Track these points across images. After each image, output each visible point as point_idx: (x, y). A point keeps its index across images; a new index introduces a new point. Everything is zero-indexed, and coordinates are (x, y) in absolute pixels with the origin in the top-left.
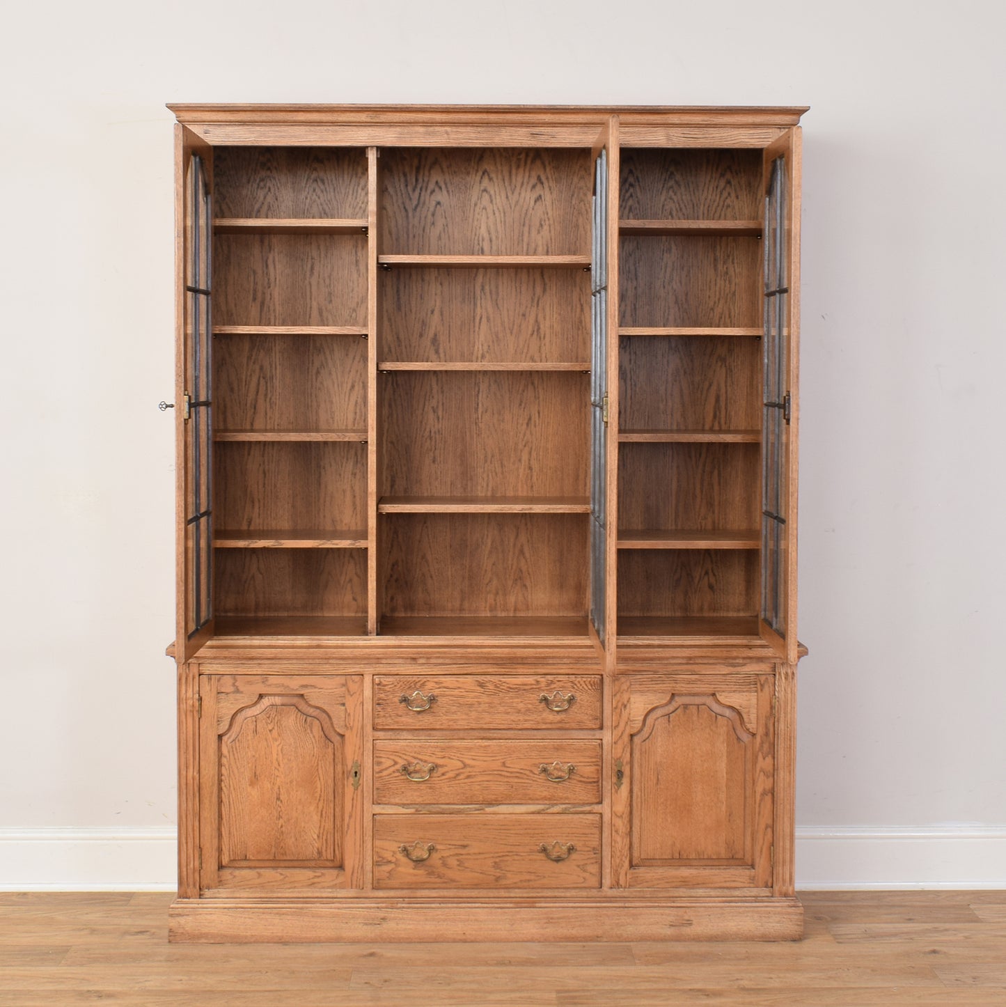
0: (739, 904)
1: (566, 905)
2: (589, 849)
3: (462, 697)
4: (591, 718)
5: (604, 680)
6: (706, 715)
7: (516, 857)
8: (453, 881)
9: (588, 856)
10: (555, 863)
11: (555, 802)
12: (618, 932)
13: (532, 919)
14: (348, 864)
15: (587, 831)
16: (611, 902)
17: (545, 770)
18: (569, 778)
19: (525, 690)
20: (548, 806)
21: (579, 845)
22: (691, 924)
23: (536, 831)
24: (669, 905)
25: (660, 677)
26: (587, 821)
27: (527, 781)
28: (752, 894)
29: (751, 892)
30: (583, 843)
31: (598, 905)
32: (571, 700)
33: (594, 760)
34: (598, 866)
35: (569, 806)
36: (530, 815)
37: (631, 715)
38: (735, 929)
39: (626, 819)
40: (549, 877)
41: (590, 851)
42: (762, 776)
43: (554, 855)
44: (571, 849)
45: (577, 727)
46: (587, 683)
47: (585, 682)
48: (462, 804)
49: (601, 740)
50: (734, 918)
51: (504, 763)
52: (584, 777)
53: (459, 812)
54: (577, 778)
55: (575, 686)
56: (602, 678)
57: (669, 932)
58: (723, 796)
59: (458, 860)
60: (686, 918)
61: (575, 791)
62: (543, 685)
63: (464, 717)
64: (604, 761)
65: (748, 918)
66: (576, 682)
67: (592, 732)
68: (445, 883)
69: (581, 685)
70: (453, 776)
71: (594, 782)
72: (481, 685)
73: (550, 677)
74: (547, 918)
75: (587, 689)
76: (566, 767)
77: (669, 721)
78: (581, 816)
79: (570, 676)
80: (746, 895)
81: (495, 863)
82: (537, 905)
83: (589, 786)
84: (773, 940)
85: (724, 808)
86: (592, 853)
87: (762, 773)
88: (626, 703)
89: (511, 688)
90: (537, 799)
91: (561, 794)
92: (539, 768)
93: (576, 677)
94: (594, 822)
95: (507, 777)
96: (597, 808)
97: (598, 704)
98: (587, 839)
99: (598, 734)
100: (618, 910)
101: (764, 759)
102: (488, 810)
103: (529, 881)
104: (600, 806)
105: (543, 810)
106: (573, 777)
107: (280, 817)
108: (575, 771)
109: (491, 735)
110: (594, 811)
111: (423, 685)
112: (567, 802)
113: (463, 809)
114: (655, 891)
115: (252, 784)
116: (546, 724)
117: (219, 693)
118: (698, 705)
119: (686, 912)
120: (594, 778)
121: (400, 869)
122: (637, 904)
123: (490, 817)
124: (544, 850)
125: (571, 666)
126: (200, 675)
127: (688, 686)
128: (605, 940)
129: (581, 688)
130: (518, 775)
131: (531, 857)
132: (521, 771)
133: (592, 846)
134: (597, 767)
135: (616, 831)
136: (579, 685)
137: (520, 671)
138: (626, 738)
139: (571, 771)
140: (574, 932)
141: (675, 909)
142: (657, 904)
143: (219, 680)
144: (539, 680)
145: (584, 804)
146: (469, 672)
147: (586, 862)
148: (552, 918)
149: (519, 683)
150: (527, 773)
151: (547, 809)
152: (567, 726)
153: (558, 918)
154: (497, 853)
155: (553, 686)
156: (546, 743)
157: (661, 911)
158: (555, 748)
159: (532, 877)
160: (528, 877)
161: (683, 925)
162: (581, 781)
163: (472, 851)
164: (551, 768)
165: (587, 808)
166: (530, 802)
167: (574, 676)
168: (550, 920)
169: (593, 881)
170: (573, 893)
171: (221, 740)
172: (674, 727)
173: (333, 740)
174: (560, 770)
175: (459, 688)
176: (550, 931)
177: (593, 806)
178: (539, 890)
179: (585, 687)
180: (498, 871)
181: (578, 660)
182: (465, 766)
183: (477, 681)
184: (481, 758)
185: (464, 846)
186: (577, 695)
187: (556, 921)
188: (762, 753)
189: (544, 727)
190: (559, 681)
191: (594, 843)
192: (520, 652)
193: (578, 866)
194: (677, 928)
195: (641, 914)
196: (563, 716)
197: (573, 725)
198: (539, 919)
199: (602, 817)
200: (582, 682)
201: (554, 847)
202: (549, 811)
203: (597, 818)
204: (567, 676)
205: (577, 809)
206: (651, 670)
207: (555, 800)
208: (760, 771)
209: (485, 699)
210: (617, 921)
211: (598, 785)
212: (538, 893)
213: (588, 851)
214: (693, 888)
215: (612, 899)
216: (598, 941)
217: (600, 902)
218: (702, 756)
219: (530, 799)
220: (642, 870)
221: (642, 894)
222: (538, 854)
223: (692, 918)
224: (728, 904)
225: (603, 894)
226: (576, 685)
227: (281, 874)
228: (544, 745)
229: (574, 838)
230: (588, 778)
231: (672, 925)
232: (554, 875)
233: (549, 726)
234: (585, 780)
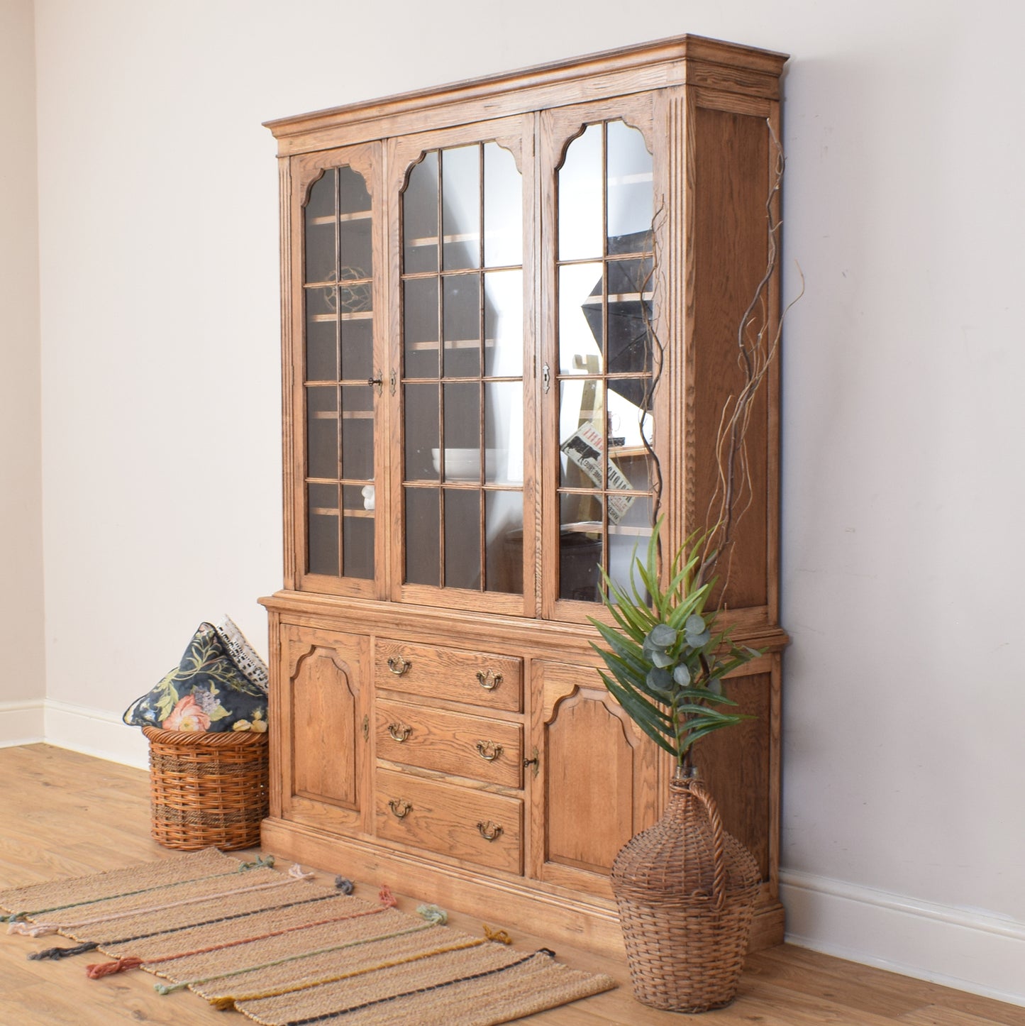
2: (511, 833)
3: (427, 665)
4: (512, 700)
5: (525, 664)
6: (601, 712)
7: (464, 830)
8: (422, 841)
9: (512, 841)
10: (488, 842)
11: (490, 781)
14: (363, 811)
15: (509, 815)
17: (480, 747)
18: (497, 758)
19: (468, 664)
20: (486, 784)
21: (505, 827)
22: (582, 931)
23: (477, 807)
24: (568, 906)
25: (566, 666)
26: (510, 805)
27: (470, 756)
30: (508, 826)
32: (498, 680)
33: (517, 744)
34: (520, 853)
35: (501, 787)
36: (471, 790)
37: (545, 703)
39: (541, 810)
40: (485, 854)
41: (513, 836)
42: (646, 788)
43: (487, 832)
44: (498, 831)
45: (504, 708)
46: (510, 663)
47: (508, 662)
48: (429, 769)
49: (523, 724)
51: (454, 734)
52: (508, 760)
53: (428, 777)
54: (502, 759)
55: (501, 666)
56: (523, 661)
57: (566, 934)
58: (614, 802)
59: (426, 822)
60: (578, 924)
61: (502, 773)
62: (480, 661)
63: (429, 685)
64: (525, 746)
66: (503, 662)
67: (516, 715)
68: (418, 842)
69: (506, 665)
70: (422, 740)
71: (516, 766)
72: (439, 655)
73: (485, 655)
74: (479, 895)
75: (510, 670)
76: (495, 746)
77: (573, 714)
78: (508, 799)
79: (500, 656)
81: (450, 831)
82: (474, 880)
83: (512, 770)
85: (615, 815)
86: (516, 839)
87: (645, 784)
88: (540, 689)
89: (459, 662)
90: (477, 775)
91: (493, 774)
92: (477, 744)
93: (503, 657)
94: (518, 808)
95: (457, 749)
96: (521, 793)
97: (518, 687)
98: (510, 823)
99: (520, 718)
100: (530, 901)
101: (647, 768)
102: (449, 779)
103: (473, 855)
104: (523, 792)
105: (483, 787)
107: (324, 758)
108: (502, 753)
109: (448, 706)
110: (519, 797)
111: (403, 650)
112: (498, 782)
113: (432, 774)
115: (309, 724)
116: (482, 701)
117: (290, 640)
118: (595, 701)
119: (578, 918)
120: (515, 762)
121: (391, 822)
123: (446, 786)
124: (481, 826)
125: (501, 645)
126: (280, 623)
127: (586, 679)
128: (519, 928)
129: (506, 668)
130: (464, 748)
131: (472, 831)
132: (466, 745)
133: (515, 831)
134: (517, 752)
135: (534, 821)
136: (504, 665)
137: (468, 646)
138: (541, 727)
139: (499, 751)
141: (570, 912)
143: (290, 629)
144: (477, 656)
145: (509, 788)
146: (434, 642)
147: (510, 846)
148: (483, 896)
149: (464, 657)
150: (469, 746)
151: (487, 787)
152: (497, 705)
154: (451, 822)
155: (486, 664)
156: (483, 720)
158: (488, 726)
159: (474, 852)
160: (471, 851)
161: (576, 930)
162: (506, 763)
163: (435, 816)
164: (485, 746)
165: (511, 792)
166: (472, 777)
168: (481, 898)
169: (516, 868)
170: (504, 875)
171: (294, 682)
172: (577, 720)
173: (354, 693)
174: (490, 748)
175: (425, 656)
176: (481, 908)
177: (517, 791)
178: (480, 866)
179: (509, 668)
180: (451, 839)
181: (504, 639)
182: (430, 733)
183: (437, 651)
184: (439, 727)
185: (430, 810)
186: (502, 675)
187: (485, 899)
188: (646, 761)
189: (480, 703)
190: (491, 659)
192: (460, 626)
193: (505, 849)
194: (571, 932)
196: (493, 695)
197: (501, 706)
198: (474, 894)
199: (524, 804)
200: (506, 663)
201: (487, 825)
202: (487, 789)
203: (517, 802)
204: (496, 655)
205: (506, 791)
206: (557, 657)
207: (490, 779)
208: (644, 781)
209: (442, 670)
210: (527, 912)
211: (520, 770)
212: (479, 868)
214: (592, 895)
218: (598, 756)
219: (472, 774)
220: (554, 865)
222: (476, 829)
223: (583, 925)
224: (612, 918)
225: (525, 883)
226: (502, 664)
227: (325, 809)
228: (481, 722)
229: (501, 820)
230: (511, 761)
231: (568, 928)
232: (488, 854)
233: (484, 704)
234: (508, 762)
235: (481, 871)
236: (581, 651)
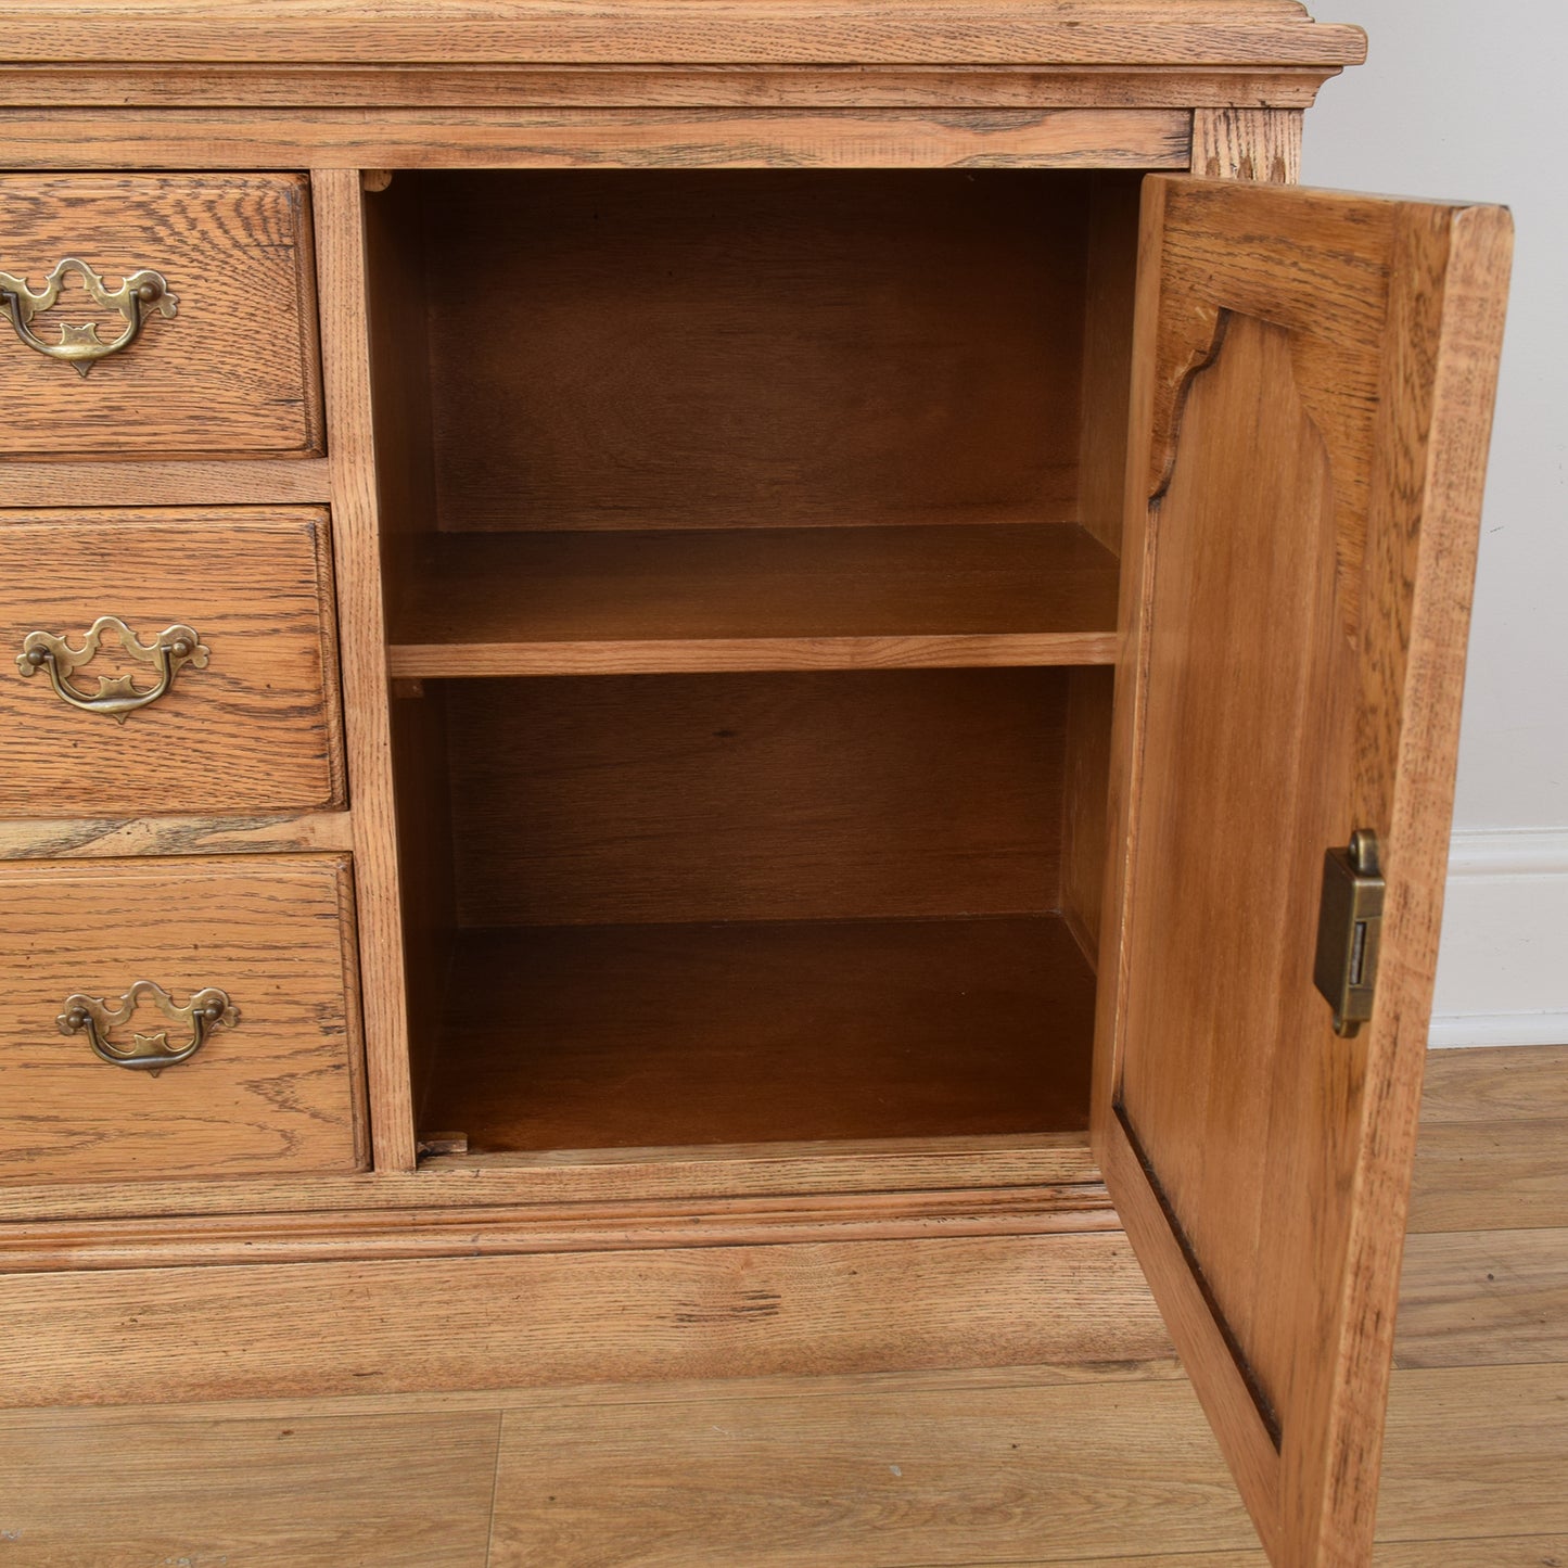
0: (984, 1223)
1: (206, 1250)
2: (297, 1011)
4: (255, 397)
5: (320, 204)
9: (298, 1044)
10: (146, 1076)
11: (117, 807)
12: (450, 1353)
13: (50, 1317)
15: (281, 935)
16: (415, 1228)
17: (44, 658)
18: (167, 691)
20: (90, 825)
21: (249, 995)
22: (770, 1310)
23: (42, 941)
24: (674, 1234)
26: (280, 892)
28: (1042, 1173)
29: (1034, 1164)
30: (269, 985)
31: (357, 1245)
32: (148, 300)
33: (291, 605)
34: (343, 1083)
35: (194, 822)
38: (962, 1322)
40: (122, 1133)
41: (304, 1020)
43: (136, 1036)
44: (213, 1018)
45: (191, 442)
46: (224, 211)
47: (210, 206)
49: (327, 506)
50: (958, 1280)
52: (248, 690)
54: (213, 693)
55: (162, 232)
56: (308, 189)
57: (678, 1342)
60: (751, 1284)
61: (210, 756)
64: (345, 610)
65: (1022, 1276)
66: (165, 208)
67: (276, 470)
69: (193, 224)
71: (301, 711)
74: (129, 1307)
75: (224, 242)
76: (155, 640)
78: (250, 865)
79: (136, 179)
80: (1013, 1177)
82: (76, 1255)
83: (277, 732)
84: (1122, 1357)
86: (313, 1028)
91: (140, 771)
92: (18, 646)
93: (164, 184)
94: (318, 894)
96: (331, 830)
97: (289, 326)
98: (283, 968)
99: (308, 479)
100: (445, 1263)
103: (33, 1152)
104: (342, 819)
105: (68, 843)
106: (193, 689)
108: (200, 662)
110: (314, 845)
112: (173, 804)
114: (610, 1172)
116: (29, 426)
119: (748, 1264)
120: (299, 692)
122: (531, 1239)
124: (86, 1021)
125: (138, 123)
128: (395, 1385)
129: (193, 237)
131: (30, 1054)
133: (315, 999)
134: (309, 641)
136: (180, 224)
139: (180, 660)
140: (252, 1360)
141: (700, 1250)
142: (617, 1235)
145: (259, 815)
147: (286, 1067)
148: (148, 1309)
151: (90, 838)
152: (138, 438)
153: (174, 1308)
155: (45, 229)
156: (42, 525)
157: (640, 1261)
158: (86, 549)
159: (44, 1138)
160: (25, 1140)
161: (736, 1313)
162: (235, 708)
164: (78, 648)
165: (280, 831)
167: (153, 179)
168: (137, 1318)
169: (337, 1144)
170: (248, 1194)
174: (120, 655)
176: (143, 1359)
177: (307, 820)
178: (90, 1188)
179: (216, 234)
186: (178, 276)
187: (169, 1317)
189: (20, 443)
190: (73, 203)
191: (322, 985)
193: (255, 1086)
194: (709, 1327)
195: (547, 1279)
196: (109, 387)
197: (171, 435)
198: (91, 1315)
199: (352, 871)
200: (195, 210)
201: (132, 1006)
202: (97, 847)
203: (327, 872)
204: (117, 179)
205: (233, 835)
206: (558, 143)
207: (111, 799)
210: (442, 1312)
211: (324, 726)
212: (83, 1197)
213: (293, 1021)
215: (422, 1216)
216: (359, 1391)
217: (363, 1231)
221: (554, 1191)
222: (61, 1039)
223: (779, 1288)
224: (933, 1224)
225: (383, 1195)
226: (163, 221)
229: (227, 967)
230: (268, 691)
231: (690, 1318)
232: (143, 1126)
233: (50, 441)
234: (256, 701)
235: (91, 1207)
236: (728, 95)
